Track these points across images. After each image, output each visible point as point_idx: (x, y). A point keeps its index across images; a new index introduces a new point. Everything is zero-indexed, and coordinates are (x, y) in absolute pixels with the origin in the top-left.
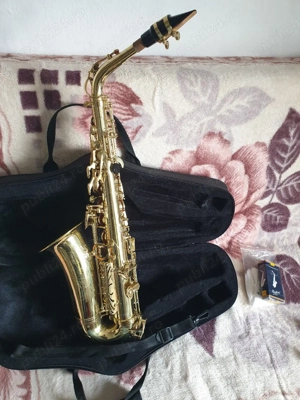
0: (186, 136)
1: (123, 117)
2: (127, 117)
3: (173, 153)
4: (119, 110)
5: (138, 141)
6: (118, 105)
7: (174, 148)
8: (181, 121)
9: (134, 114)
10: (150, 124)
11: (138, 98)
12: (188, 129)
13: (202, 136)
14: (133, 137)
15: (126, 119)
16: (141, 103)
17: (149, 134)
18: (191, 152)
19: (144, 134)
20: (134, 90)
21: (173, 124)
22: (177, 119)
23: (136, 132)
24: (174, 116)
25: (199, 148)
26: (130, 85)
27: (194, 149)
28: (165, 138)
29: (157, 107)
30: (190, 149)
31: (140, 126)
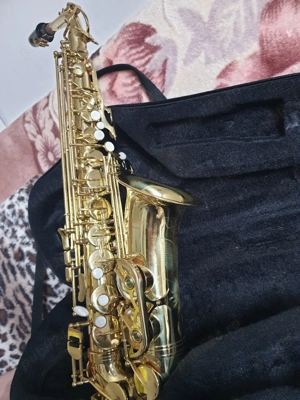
0: (231, 36)
1: (143, 61)
2: (147, 58)
3: (223, 74)
4: (136, 56)
5: (171, 83)
6: (134, 51)
7: (222, 66)
8: (212, 17)
9: (154, 49)
10: (175, 51)
11: (149, 27)
12: (229, 23)
13: (257, 19)
14: (164, 81)
15: (147, 62)
16: (154, 31)
17: (179, 64)
18: (252, 57)
19: (174, 70)
20: (142, 22)
21: (203, 30)
22: (206, 20)
23: (163, 72)
24: (200, 18)
25: (261, 42)
26: (136, 21)
27: (255, 47)
28: (202, 58)
29: (175, 23)
30: (250, 52)
31: (165, 62)
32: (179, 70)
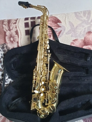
0: (79, 33)
1: (55, 28)
2: (56, 28)
3: (74, 40)
4: (53, 26)
5: (61, 36)
6: (53, 24)
7: (75, 39)
8: (76, 27)
9: (59, 26)
10: (65, 30)
11: (60, 21)
12: (80, 31)
13: (85, 33)
14: (59, 35)
15: (56, 29)
16: (61, 22)
17: (64, 33)
18: (82, 40)
19: (63, 34)
20: (58, 18)
21: (73, 29)
22: (75, 27)
23: (60, 33)
24: (74, 26)
25: (85, 38)
26: (57, 17)
27: (83, 39)
28: (71, 35)
29: (67, 23)
30: (82, 39)
31: (61, 31)
32: (64, 35)
